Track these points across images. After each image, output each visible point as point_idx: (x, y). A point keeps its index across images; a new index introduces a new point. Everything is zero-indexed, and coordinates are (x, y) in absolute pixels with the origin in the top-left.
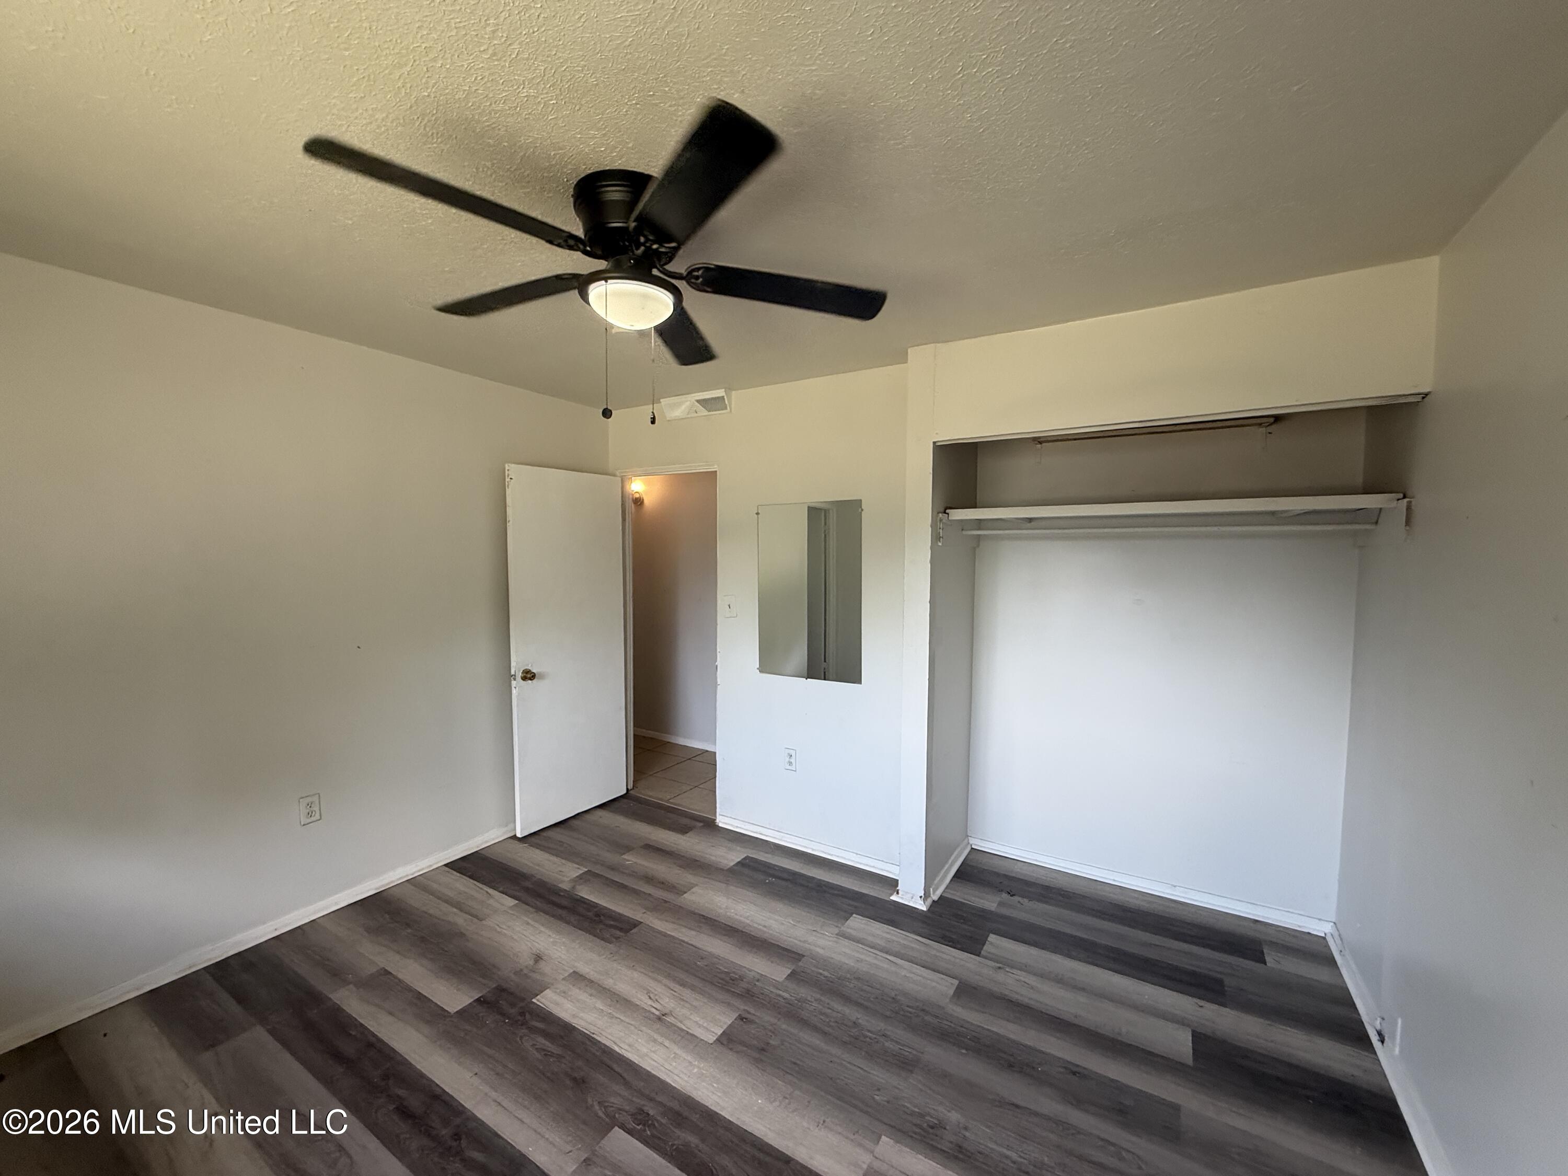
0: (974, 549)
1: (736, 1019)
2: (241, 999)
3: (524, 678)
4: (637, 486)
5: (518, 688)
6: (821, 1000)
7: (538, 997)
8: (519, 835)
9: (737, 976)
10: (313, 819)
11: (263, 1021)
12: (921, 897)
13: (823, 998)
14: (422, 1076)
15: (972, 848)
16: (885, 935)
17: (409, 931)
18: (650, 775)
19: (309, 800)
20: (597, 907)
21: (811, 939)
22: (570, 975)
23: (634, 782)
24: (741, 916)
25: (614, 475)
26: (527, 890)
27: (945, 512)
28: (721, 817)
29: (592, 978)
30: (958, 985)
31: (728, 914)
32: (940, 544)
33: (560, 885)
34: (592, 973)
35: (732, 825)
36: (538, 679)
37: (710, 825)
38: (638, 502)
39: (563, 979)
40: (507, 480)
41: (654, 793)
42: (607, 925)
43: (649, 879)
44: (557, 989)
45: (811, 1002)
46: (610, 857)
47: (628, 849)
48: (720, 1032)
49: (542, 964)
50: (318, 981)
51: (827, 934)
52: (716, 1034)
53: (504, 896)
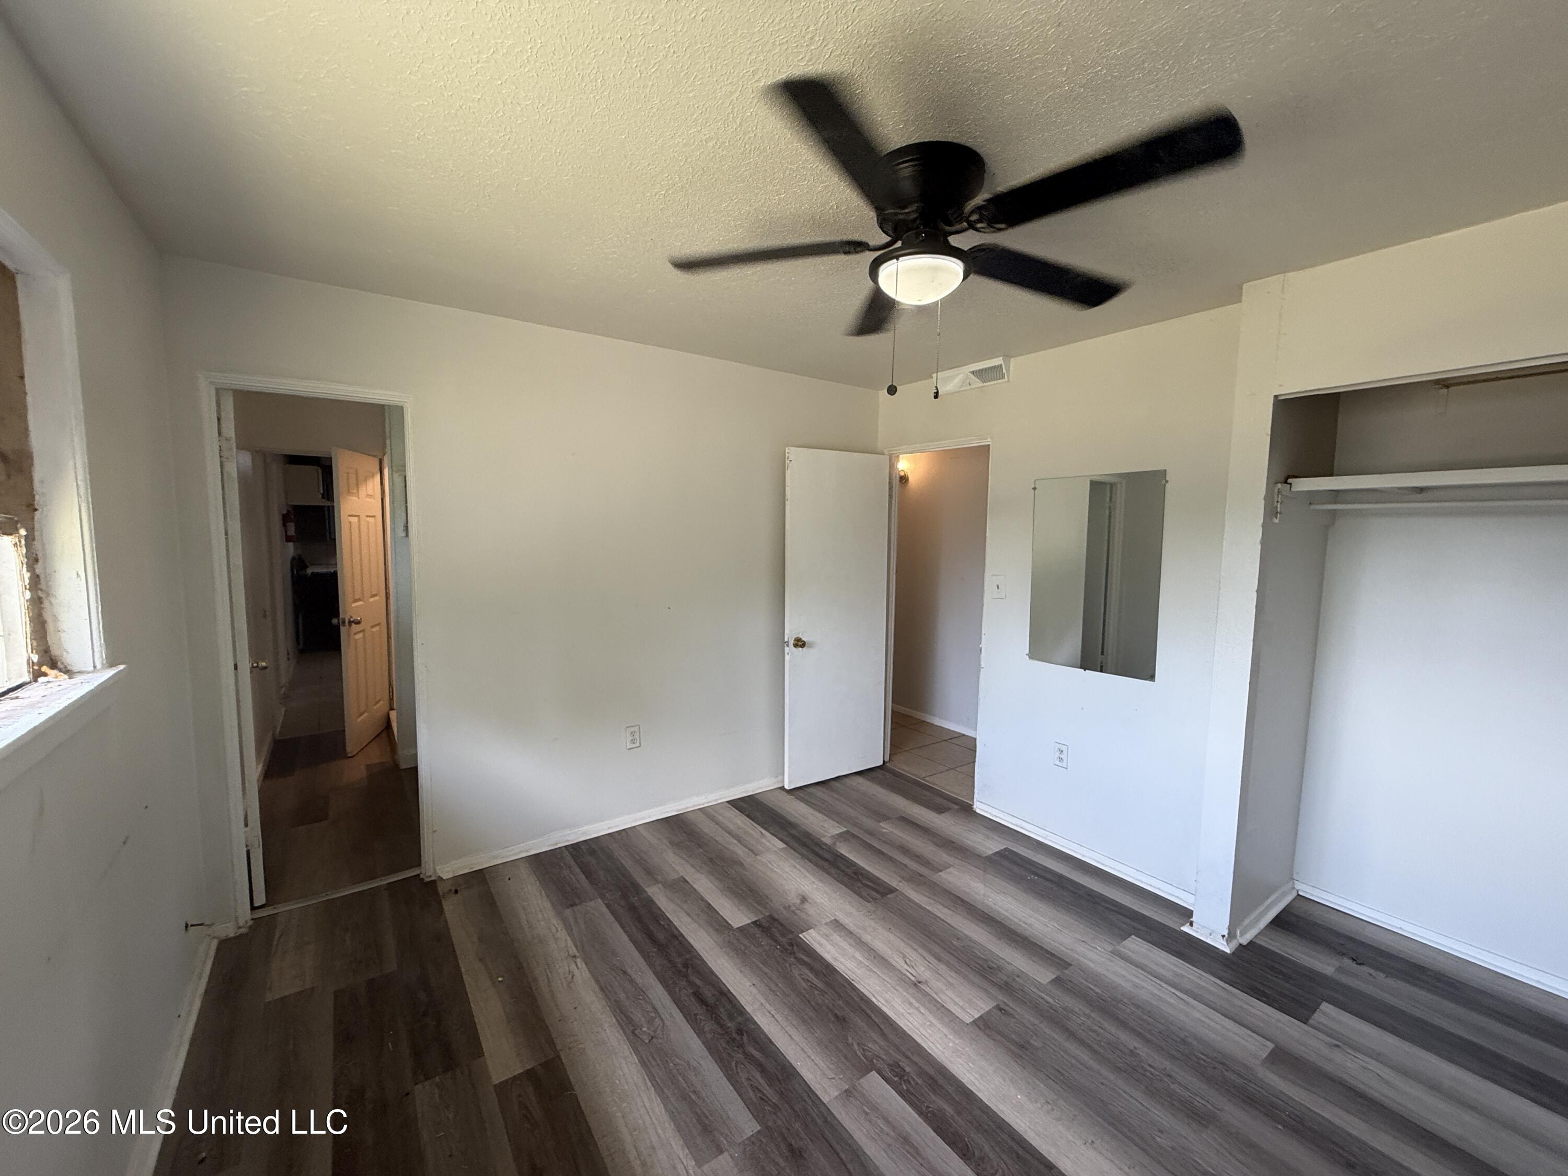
0: (1327, 527)
1: (994, 1008)
2: (588, 874)
3: (796, 646)
4: (904, 465)
5: (791, 653)
6: (1090, 1016)
7: (804, 934)
8: (787, 787)
9: (994, 966)
10: (635, 745)
11: (603, 897)
12: (1223, 936)
13: (1093, 1015)
14: (712, 973)
15: (1299, 895)
16: (1172, 967)
17: (701, 850)
18: (906, 751)
19: (632, 729)
20: (854, 866)
21: (1081, 948)
22: (831, 922)
23: (890, 755)
24: (1000, 907)
25: (883, 454)
26: (794, 837)
27: (1286, 482)
28: (978, 803)
29: (851, 929)
30: (1273, 1048)
31: (986, 901)
32: (1276, 521)
33: (822, 839)
34: (851, 925)
35: (990, 814)
36: (809, 647)
37: (966, 810)
38: (904, 479)
39: (826, 924)
40: (787, 462)
41: (908, 767)
42: (863, 884)
43: (905, 850)
44: (821, 930)
45: (1079, 1014)
46: (868, 823)
47: (885, 818)
48: (977, 1016)
49: (807, 906)
50: (639, 876)
51: (1099, 948)
52: (973, 1016)
53: (774, 837)
